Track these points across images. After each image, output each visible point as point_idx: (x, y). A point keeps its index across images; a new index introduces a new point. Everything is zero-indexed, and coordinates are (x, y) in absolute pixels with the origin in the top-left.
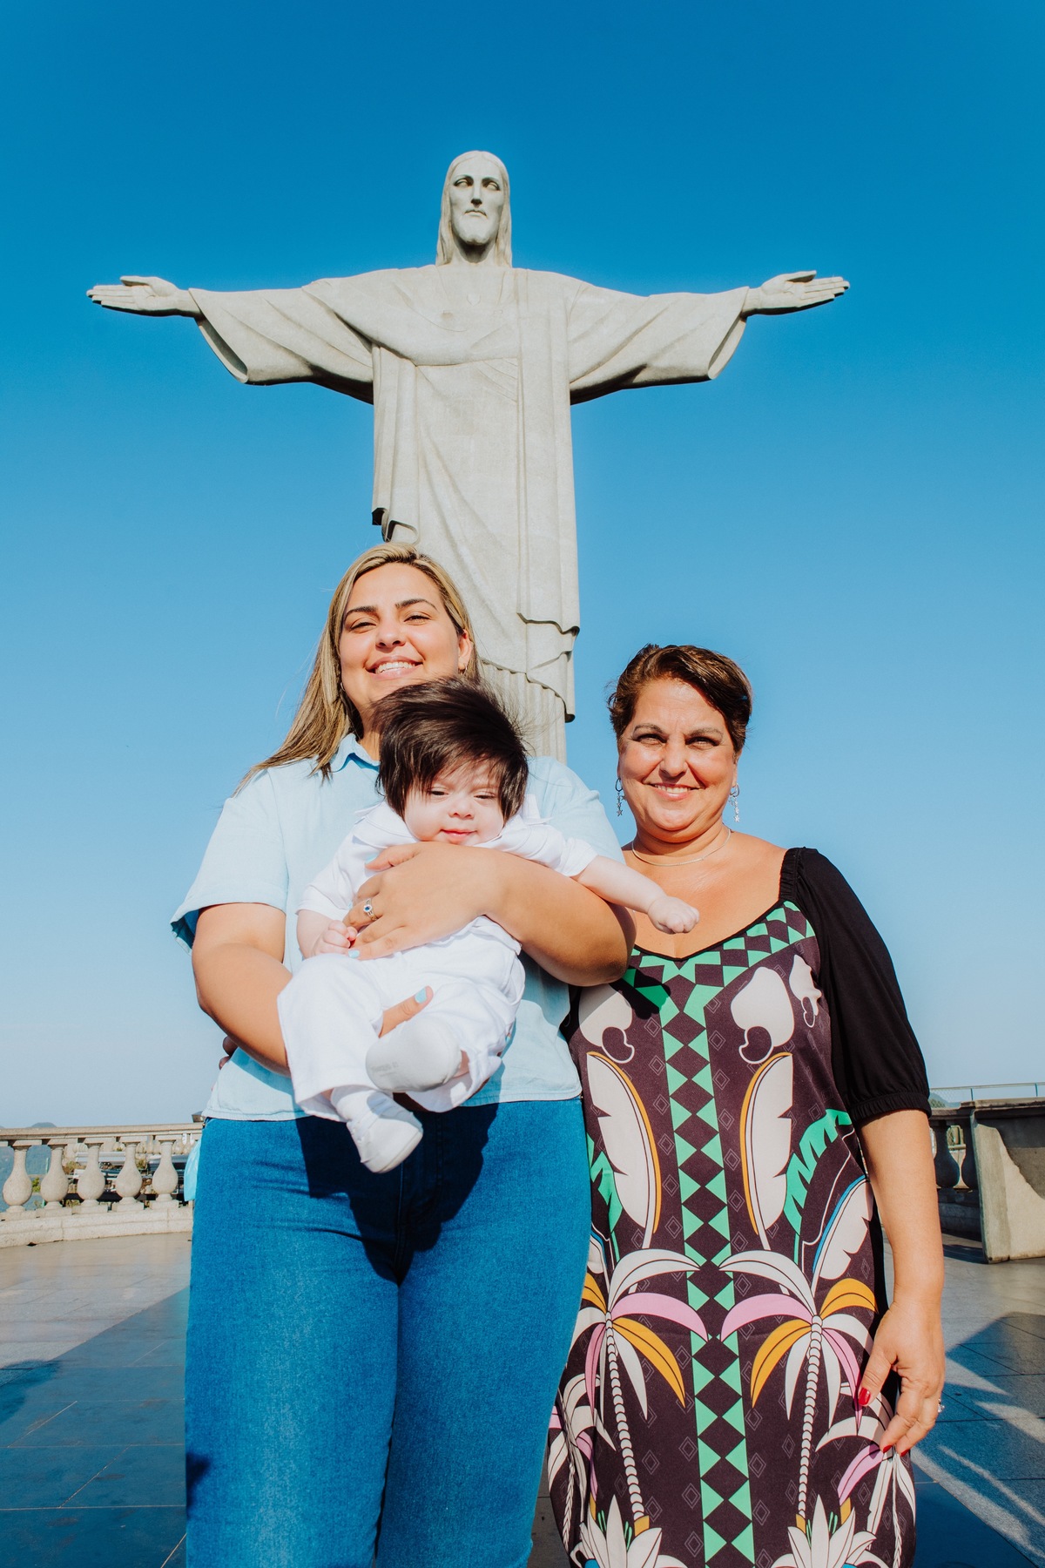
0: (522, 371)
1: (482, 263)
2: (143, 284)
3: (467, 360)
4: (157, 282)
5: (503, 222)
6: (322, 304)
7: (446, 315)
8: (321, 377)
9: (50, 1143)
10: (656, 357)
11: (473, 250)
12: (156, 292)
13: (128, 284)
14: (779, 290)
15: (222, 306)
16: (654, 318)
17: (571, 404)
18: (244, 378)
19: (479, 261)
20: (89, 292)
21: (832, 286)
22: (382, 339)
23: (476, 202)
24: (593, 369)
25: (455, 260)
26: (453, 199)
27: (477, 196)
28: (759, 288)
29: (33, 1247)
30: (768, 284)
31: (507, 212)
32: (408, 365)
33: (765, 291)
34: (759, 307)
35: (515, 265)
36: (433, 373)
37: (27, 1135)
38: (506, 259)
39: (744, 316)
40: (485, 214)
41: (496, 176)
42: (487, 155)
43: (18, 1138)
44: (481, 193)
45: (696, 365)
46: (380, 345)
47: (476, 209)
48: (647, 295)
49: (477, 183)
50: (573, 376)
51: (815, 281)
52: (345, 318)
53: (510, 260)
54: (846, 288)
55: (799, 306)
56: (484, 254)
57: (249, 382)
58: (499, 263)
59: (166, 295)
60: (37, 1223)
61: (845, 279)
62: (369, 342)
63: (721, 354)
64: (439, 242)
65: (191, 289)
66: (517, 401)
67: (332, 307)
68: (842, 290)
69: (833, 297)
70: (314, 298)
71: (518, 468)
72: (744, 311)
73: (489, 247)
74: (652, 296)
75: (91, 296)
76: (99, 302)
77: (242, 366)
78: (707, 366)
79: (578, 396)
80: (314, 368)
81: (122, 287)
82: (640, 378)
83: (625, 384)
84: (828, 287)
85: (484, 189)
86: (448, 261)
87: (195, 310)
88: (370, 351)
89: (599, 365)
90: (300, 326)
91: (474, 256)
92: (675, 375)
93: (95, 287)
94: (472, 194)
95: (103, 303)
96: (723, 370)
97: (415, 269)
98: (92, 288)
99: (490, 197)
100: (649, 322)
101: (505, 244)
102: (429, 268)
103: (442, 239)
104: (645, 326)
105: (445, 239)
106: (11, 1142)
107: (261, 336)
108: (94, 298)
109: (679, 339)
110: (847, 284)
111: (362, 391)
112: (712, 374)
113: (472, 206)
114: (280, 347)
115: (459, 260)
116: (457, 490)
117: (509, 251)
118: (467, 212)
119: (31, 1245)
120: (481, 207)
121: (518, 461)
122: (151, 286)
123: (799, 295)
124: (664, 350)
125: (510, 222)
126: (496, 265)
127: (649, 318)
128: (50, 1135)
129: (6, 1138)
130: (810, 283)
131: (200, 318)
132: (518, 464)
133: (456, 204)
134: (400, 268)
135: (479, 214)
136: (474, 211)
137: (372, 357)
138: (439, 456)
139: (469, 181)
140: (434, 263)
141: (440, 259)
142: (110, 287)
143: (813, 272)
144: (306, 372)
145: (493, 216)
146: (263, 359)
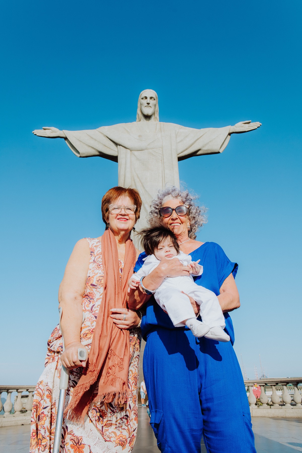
0: (163, 151)
1: (150, 121)
2: (49, 129)
3: (146, 149)
4: (53, 128)
5: (156, 109)
6: (102, 133)
7: (140, 136)
8: (102, 155)
9: (29, 391)
10: (203, 147)
11: (147, 117)
12: (53, 131)
13: (44, 129)
14: (240, 126)
15: (72, 135)
16: (203, 135)
17: (178, 161)
18: (79, 155)
19: (148, 121)
20: (33, 132)
21: (256, 125)
22: (120, 143)
23: (148, 104)
24: (184, 151)
25: (142, 120)
26: (141, 103)
27: (148, 102)
28: (234, 126)
29: (23, 425)
30: (236, 125)
31: (157, 106)
32: (128, 151)
33: (235, 126)
34: (234, 131)
35: (160, 121)
36: (136, 153)
37: (22, 388)
38: (157, 119)
39: (230, 134)
40: (151, 107)
41: (154, 96)
42: (151, 90)
43: (19, 389)
44: (150, 101)
45: (216, 149)
46: (120, 145)
47: (148, 106)
48: (200, 129)
49: (148, 98)
50: (178, 153)
51: (251, 123)
52: (109, 137)
53: (158, 120)
54: (261, 125)
55: (246, 131)
56: (151, 118)
57: (80, 157)
58: (155, 121)
59: (56, 132)
60: (24, 418)
61: (260, 123)
62: (116, 144)
63: (223, 145)
64: (137, 115)
65: (63, 130)
66: (162, 161)
67: (105, 134)
68: (260, 126)
69: (257, 128)
70: (100, 132)
71: (163, 180)
72: (230, 133)
73: (152, 116)
74: (202, 129)
75: (33, 133)
76: (36, 135)
77: (78, 152)
78: (219, 149)
79: (180, 159)
80: (100, 152)
81: (43, 130)
82: (199, 153)
83: (194, 155)
84: (255, 125)
85: (151, 100)
86: (140, 121)
87: (64, 136)
88: (117, 147)
89: (186, 149)
90: (96, 140)
91: (148, 119)
92: (209, 152)
93: (35, 130)
94: (147, 101)
95: (37, 135)
96: (224, 150)
97: (130, 123)
98: (34, 131)
99: (152, 102)
100: (201, 137)
101: (157, 115)
102: (134, 123)
103: (138, 114)
104: (200, 138)
105: (139, 114)
106: (17, 390)
107: (84, 143)
108: (34, 134)
109: (210, 141)
110: (261, 124)
111: (115, 159)
112: (221, 151)
113: (147, 105)
114: (90, 146)
115: (143, 120)
116: (144, 187)
117: (158, 117)
118: (145, 106)
119: (22, 425)
120: (150, 105)
121: (162, 178)
122: (51, 130)
123: (246, 128)
124: (206, 145)
125: (158, 109)
126: (154, 121)
127: (201, 135)
128: (29, 388)
129: (16, 389)
130: (250, 124)
131: (66, 138)
132: (163, 179)
133: (142, 104)
134: (125, 123)
135: (149, 107)
136: (147, 106)
137: (118, 149)
138: (138, 177)
139: (146, 98)
140: (136, 121)
141: (137, 120)
142: (39, 130)
143: (250, 121)
144: (97, 153)
145: (153, 107)
146: (84, 150)
